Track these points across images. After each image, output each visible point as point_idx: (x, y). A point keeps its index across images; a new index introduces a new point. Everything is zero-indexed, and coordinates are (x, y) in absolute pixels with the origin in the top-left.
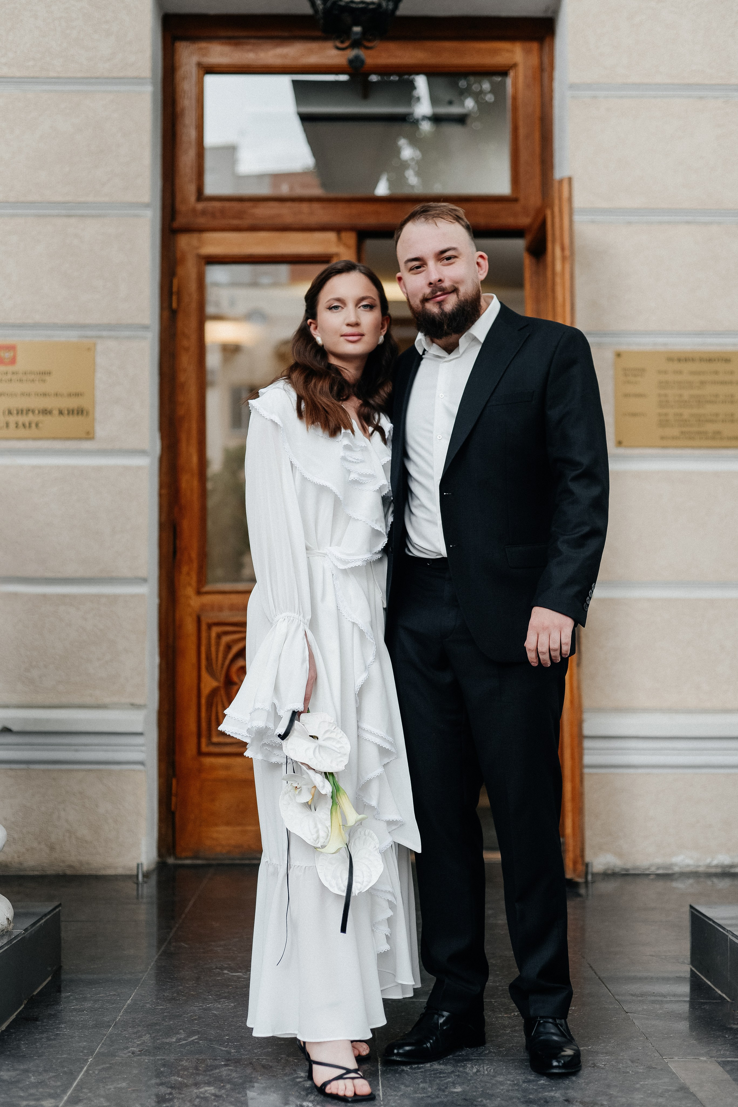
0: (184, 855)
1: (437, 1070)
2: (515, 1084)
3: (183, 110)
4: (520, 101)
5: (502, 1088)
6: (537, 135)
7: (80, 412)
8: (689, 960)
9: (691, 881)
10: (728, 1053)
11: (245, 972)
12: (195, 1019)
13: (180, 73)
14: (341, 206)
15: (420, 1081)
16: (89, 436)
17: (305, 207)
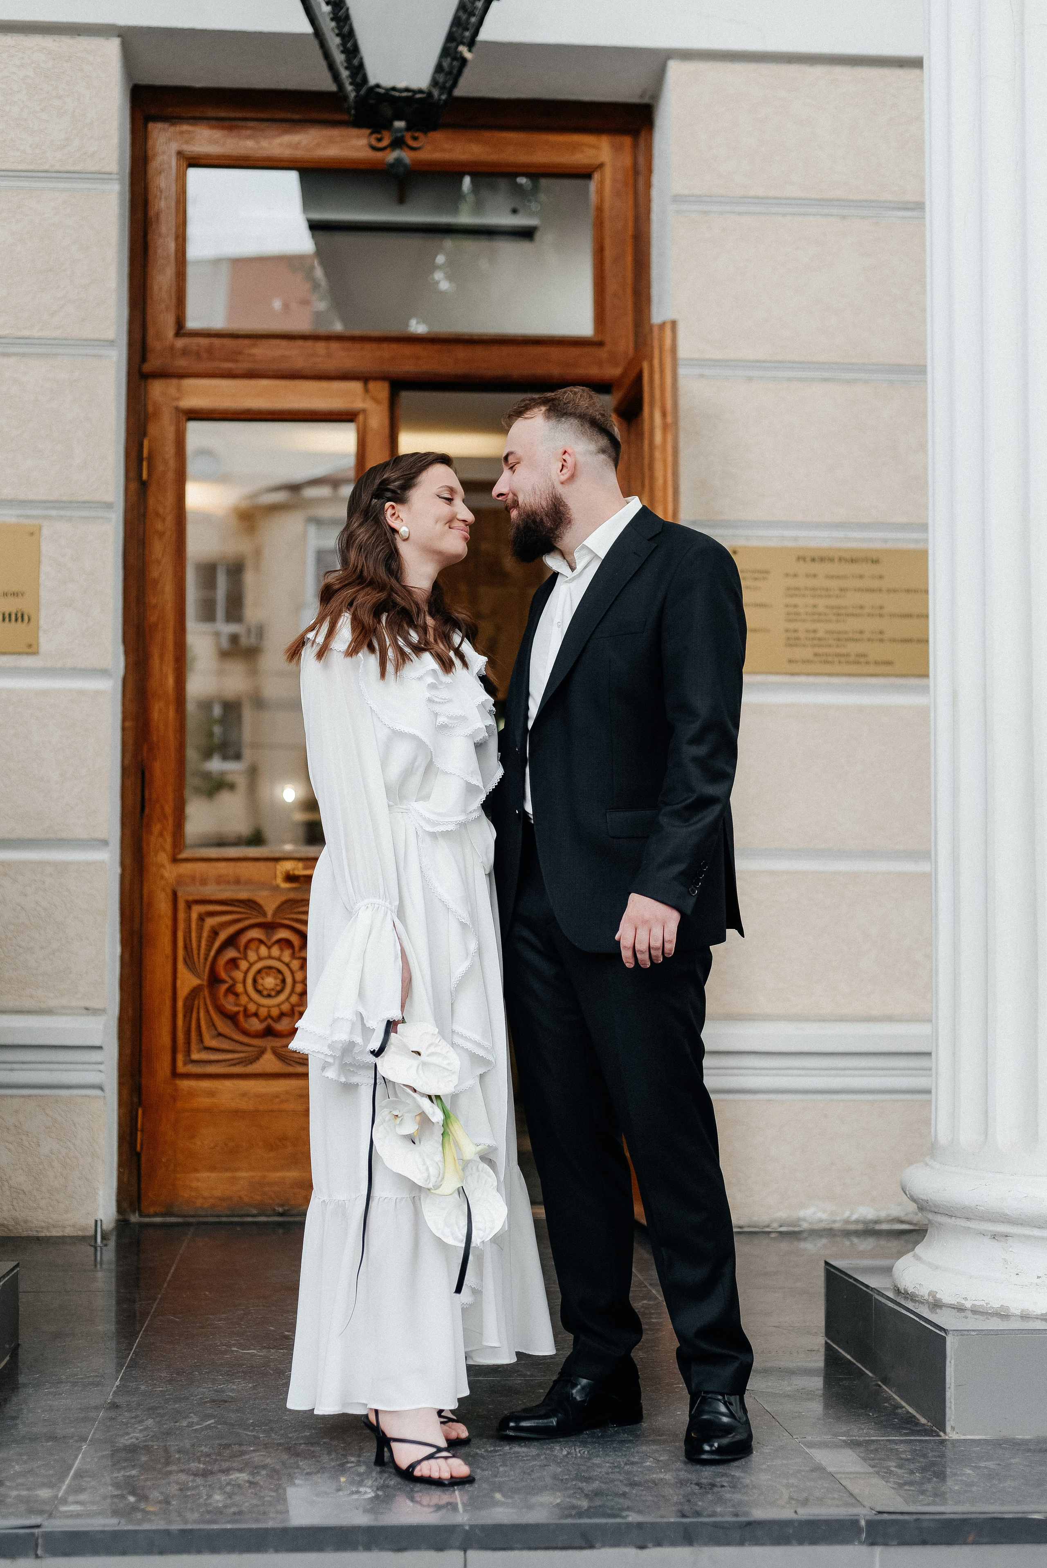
0: (152, 1211)
1: (518, 1453)
2: (615, 1467)
3: (158, 215)
4: (607, 213)
5: (600, 1470)
6: (629, 258)
7: (20, 617)
8: (823, 1331)
9: (824, 1241)
10: (872, 1432)
11: (259, 1349)
12: (206, 1402)
13: (154, 165)
14: (369, 346)
15: (499, 1464)
16: (31, 649)
17: (320, 347)
